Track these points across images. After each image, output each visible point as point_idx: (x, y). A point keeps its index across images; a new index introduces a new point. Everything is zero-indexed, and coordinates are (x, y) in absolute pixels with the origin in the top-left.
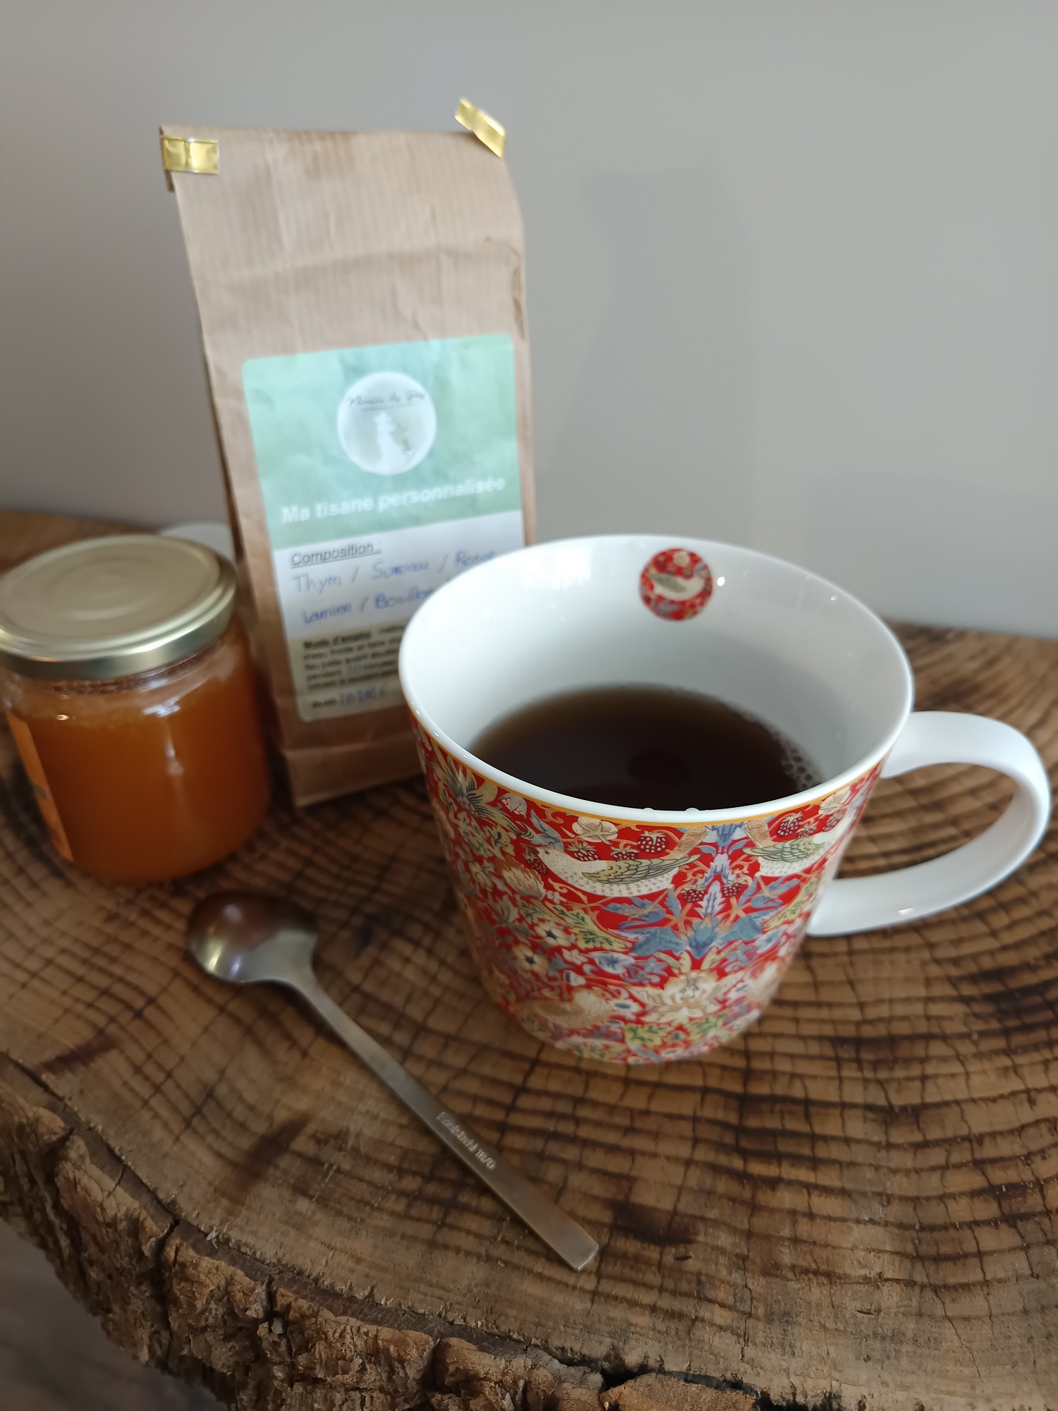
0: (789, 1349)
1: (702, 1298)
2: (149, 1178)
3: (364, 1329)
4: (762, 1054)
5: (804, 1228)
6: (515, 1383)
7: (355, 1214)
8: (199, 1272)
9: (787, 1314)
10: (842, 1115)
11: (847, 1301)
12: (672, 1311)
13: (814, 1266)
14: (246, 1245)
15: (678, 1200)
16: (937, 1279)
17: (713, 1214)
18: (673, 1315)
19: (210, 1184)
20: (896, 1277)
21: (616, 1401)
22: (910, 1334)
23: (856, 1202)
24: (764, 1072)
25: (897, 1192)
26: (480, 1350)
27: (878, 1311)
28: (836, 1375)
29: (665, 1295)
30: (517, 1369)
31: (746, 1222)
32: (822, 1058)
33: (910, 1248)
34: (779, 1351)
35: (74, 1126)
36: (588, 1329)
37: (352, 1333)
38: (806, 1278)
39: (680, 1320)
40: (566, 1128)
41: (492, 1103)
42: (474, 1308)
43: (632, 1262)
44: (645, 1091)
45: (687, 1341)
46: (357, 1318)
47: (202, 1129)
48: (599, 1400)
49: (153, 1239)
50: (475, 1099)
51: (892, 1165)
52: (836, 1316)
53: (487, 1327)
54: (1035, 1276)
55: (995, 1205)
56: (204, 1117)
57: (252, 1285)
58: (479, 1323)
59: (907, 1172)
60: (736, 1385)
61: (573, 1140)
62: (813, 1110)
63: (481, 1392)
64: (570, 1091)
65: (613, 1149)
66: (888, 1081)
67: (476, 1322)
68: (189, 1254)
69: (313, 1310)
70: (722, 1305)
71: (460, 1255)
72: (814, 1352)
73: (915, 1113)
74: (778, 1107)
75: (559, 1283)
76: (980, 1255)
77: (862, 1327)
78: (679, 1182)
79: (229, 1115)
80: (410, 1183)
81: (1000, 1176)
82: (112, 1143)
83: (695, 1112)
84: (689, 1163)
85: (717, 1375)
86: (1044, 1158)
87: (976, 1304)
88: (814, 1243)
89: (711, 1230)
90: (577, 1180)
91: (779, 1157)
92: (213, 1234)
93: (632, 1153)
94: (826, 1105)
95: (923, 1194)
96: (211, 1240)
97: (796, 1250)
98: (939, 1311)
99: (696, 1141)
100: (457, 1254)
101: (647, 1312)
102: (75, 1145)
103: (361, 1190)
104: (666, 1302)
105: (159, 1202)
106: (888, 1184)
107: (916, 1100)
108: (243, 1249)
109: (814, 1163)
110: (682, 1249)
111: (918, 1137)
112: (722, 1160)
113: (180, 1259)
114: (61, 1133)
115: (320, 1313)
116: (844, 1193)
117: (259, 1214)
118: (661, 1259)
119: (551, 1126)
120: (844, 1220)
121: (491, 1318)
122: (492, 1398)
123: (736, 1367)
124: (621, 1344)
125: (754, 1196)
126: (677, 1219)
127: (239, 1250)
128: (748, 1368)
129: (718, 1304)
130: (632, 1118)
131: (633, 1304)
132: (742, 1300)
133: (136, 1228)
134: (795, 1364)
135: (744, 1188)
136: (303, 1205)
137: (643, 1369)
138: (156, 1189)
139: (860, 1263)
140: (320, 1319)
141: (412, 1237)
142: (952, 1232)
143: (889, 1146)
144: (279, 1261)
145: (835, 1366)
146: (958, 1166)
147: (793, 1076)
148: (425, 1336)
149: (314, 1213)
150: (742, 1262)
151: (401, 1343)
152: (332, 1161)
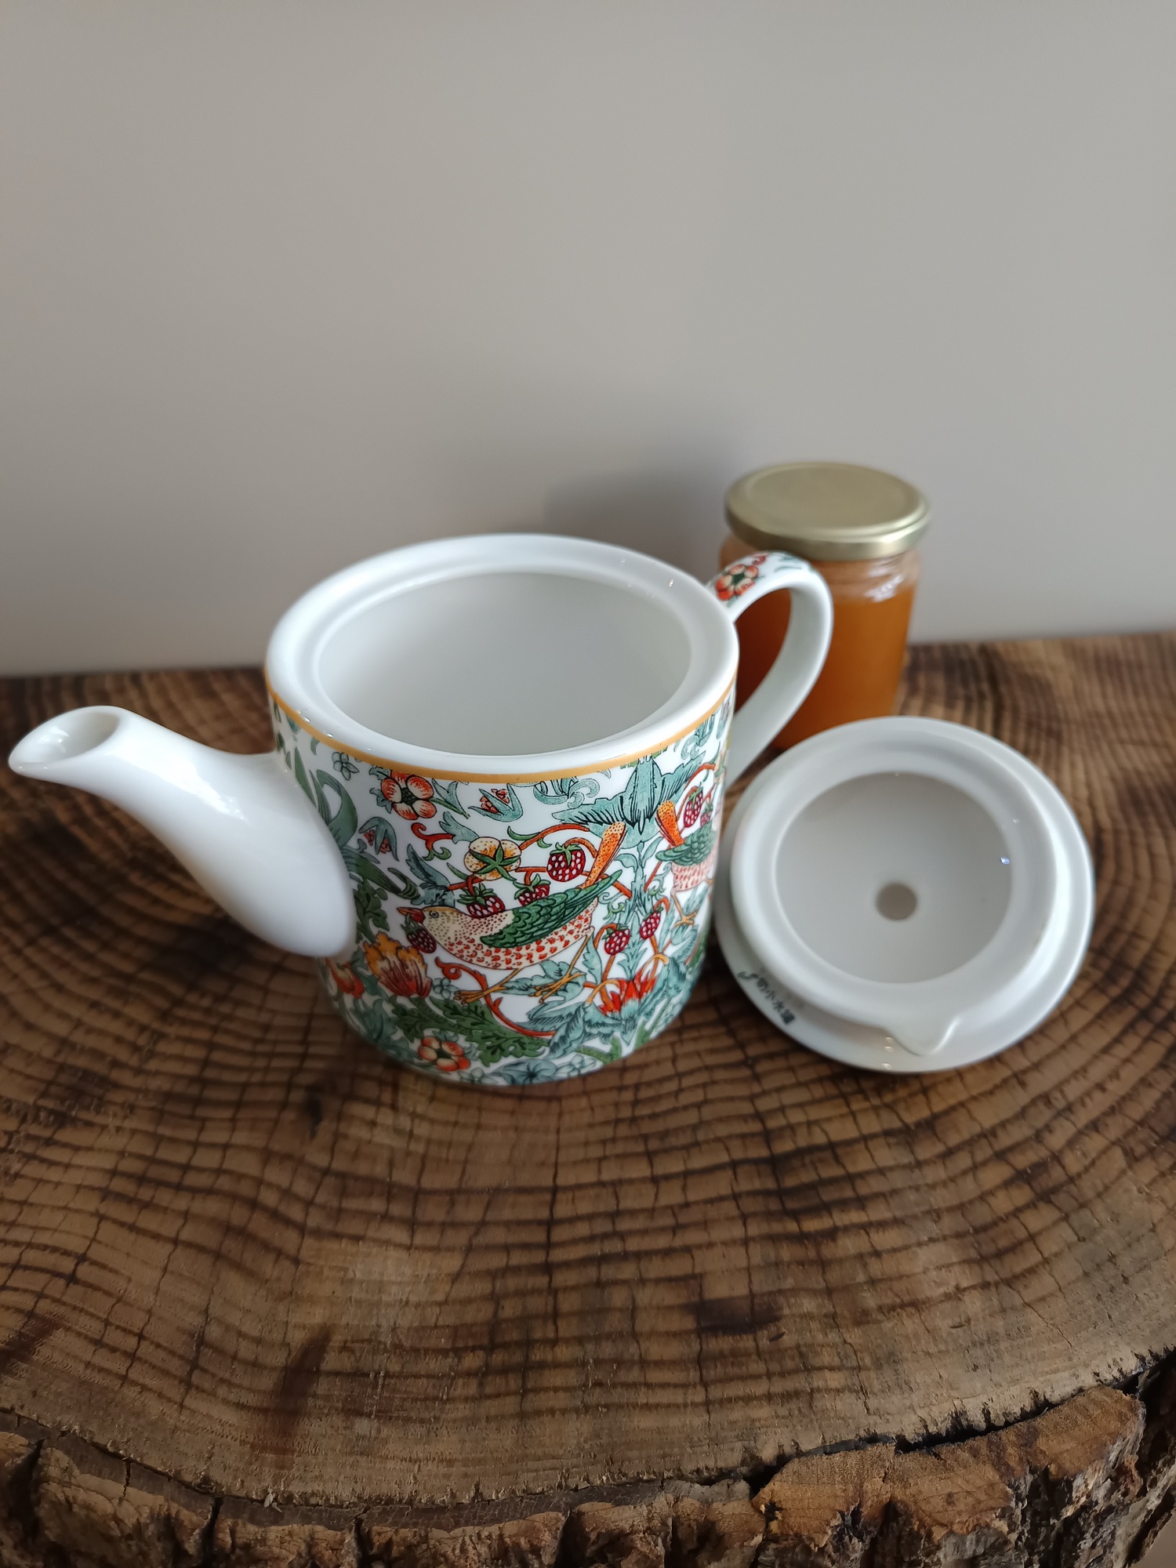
0: (906, 1386)
1: (809, 1369)
2: (164, 1464)
3: (485, 1534)
4: (772, 1112)
5: (876, 1268)
6: (664, 1524)
7: (426, 1415)
8: (269, 1547)
9: (891, 1354)
10: (867, 1148)
11: (938, 1322)
12: (788, 1392)
13: (898, 1301)
14: (313, 1494)
15: (750, 1281)
16: (1006, 1273)
17: (789, 1283)
18: (788, 1396)
19: (243, 1443)
20: (971, 1283)
21: (770, 1500)
22: (1002, 1331)
23: (911, 1227)
24: (781, 1129)
25: (942, 1205)
26: (617, 1505)
27: (969, 1321)
28: (954, 1393)
29: (774, 1379)
30: (661, 1509)
31: (821, 1280)
32: (827, 1098)
33: (973, 1254)
34: (898, 1391)
35: (41, 1439)
36: (715, 1441)
37: (473, 1543)
38: (895, 1314)
39: (798, 1398)
40: (614, 1246)
41: (526, 1247)
42: (593, 1465)
43: (731, 1359)
44: (677, 1185)
45: (813, 1416)
46: (473, 1525)
47: (207, 1385)
48: (753, 1506)
49: (197, 1531)
50: (507, 1248)
51: (929, 1181)
52: (935, 1339)
53: (614, 1480)
54: (1081, 1240)
55: (1027, 1189)
56: (204, 1371)
57: (338, 1537)
58: (604, 1478)
59: (944, 1184)
60: (873, 1439)
61: (625, 1256)
62: (840, 1151)
63: (632, 1548)
64: (602, 1208)
65: (668, 1253)
66: (895, 1102)
67: (600, 1478)
68: (249, 1531)
69: (420, 1535)
70: (831, 1369)
71: (556, 1416)
72: (929, 1381)
73: (930, 1126)
74: (807, 1160)
75: (668, 1406)
76: (1032, 1238)
77: (961, 1341)
78: (744, 1264)
79: (234, 1358)
80: (471, 1361)
81: (1023, 1160)
82: (100, 1439)
83: (732, 1190)
84: (746, 1242)
85: (852, 1437)
86: (1051, 1132)
87: (1043, 1284)
88: (890, 1279)
89: (792, 1300)
90: (644, 1296)
91: (826, 1208)
92: (271, 1497)
93: (687, 1250)
94: (849, 1143)
95: (965, 1199)
96: (270, 1505)
97: (876, 1291)
98: (1018, 1301)
99: (744, 1218)
100: (553, 1416)
101: (765, 1403)
102: (53, 1460)
103: (420, 1386)
104: (778, 1386)
105: (188, 1486)
106: (932, 1199)
107: (925, 1113)
108: (313, 1501)
109: (861, 1202)
110: (773, 1329)
111: (940, 1148)
112: (777, 1227)
113: (240, 1541)
114: (26, 1452)
115: (430, 1535)
116: (897, 1222)
117: (315, 1455)
118: (757, 1346)
119: (596, 1249)
120: (906, 1248)
121: (615, 1469)
122: (645, 1549)
123: (866, 1423)
124: (752, 1443)
125: (818, 1252)
126: (756, 1301)
127: (307, 1503)
128: (876, 1418)
129: (827, 1368)
130: (674, 1215)
131: (748, 1400)
132: (847, 1357)
133: (170, 1528)
134: (916, 1398)
135: (806, 1248)
136: (362, 1426)
137: (782, 1460)
138: (178, 1472)
139: (935, 1282)
140: (432, 1542)
141: (496, 1417)
142: (1002, 1225)
143: (919, 1164)
144: (360, 1498)
145: (951, 1387)
146: (984, 1163)
147: (810, 1124)
148: (553, 1514)
149: (379, 1431)
150: (832, 1321)
151: (532, 1532)
152: (376, 1367)
